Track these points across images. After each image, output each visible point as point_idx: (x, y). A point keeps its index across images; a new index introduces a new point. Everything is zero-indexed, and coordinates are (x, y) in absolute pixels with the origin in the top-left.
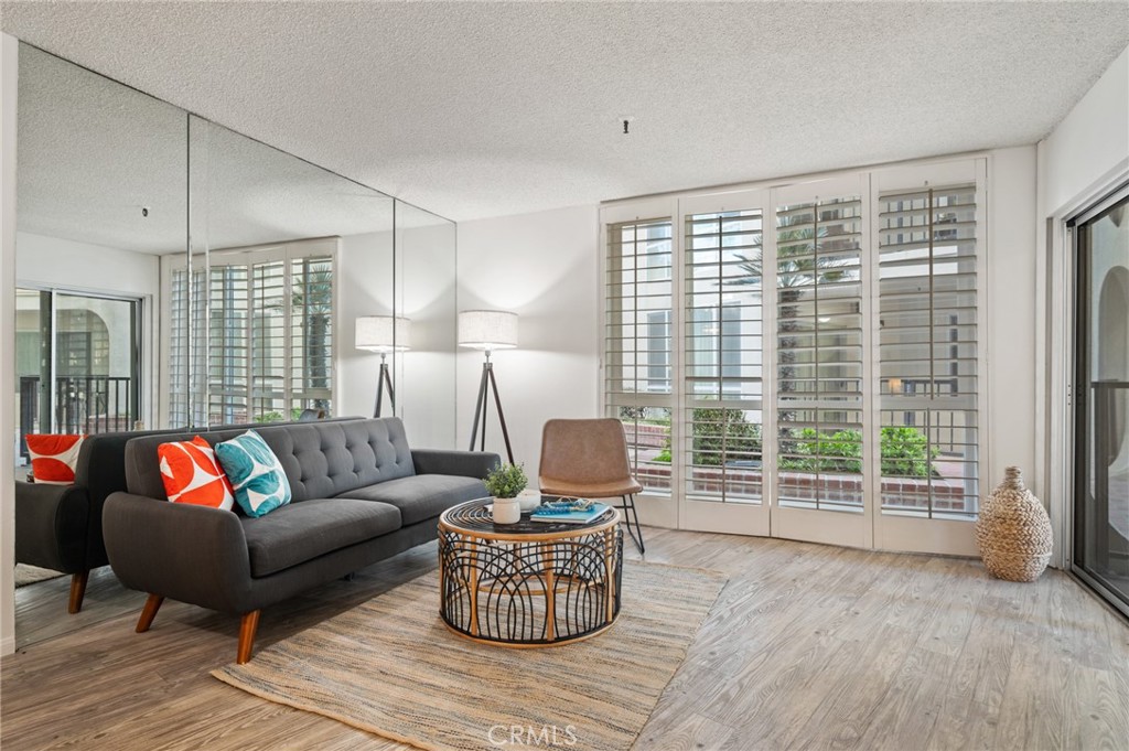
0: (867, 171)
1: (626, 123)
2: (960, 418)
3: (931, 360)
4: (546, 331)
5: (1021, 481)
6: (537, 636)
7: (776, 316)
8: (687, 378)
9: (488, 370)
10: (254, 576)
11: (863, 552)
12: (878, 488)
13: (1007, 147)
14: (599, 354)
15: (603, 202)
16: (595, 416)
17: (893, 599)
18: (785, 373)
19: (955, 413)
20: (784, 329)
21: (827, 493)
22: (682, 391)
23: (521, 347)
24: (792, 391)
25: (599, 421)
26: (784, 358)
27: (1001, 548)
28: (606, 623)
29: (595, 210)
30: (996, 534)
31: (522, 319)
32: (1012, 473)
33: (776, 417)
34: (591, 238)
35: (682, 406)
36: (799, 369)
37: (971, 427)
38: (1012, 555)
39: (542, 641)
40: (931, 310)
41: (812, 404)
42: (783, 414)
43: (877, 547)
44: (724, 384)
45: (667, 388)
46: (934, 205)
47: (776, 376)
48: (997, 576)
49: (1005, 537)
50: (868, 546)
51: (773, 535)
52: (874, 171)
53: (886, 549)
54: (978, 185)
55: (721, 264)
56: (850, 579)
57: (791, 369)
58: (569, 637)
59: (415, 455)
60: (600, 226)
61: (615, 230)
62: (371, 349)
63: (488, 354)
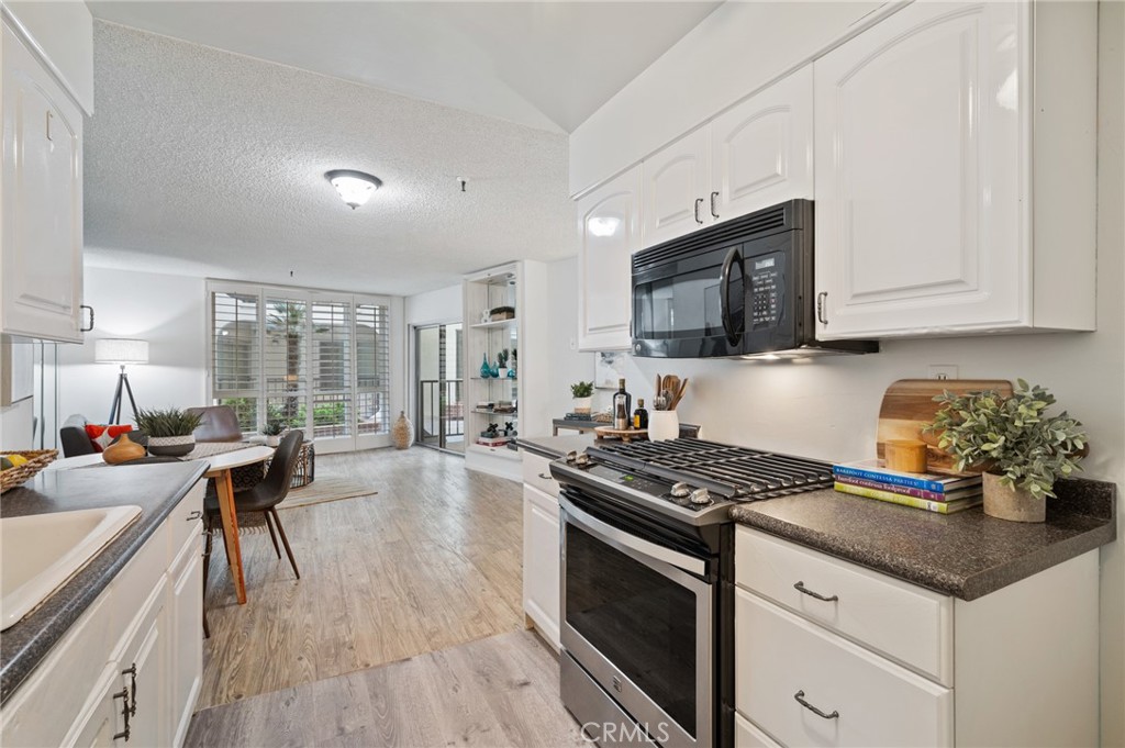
0: (352, 294)
8: (267, 382)
9: (123, 377)
12: (357, 427)
14: (207, 368)
15: (208, 278)
22: (265, 389)
23: (152, 362)
32: (402, 413)
43: (357, 449)
63: (123, 368)
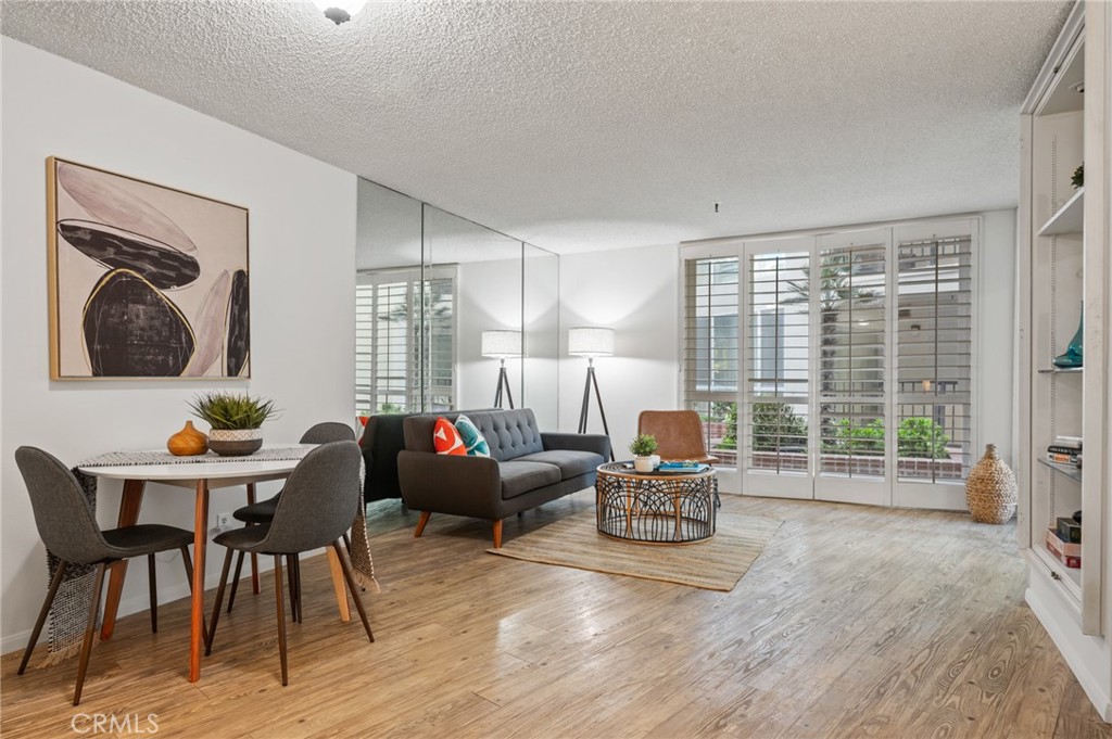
0: (890, 226)
1: (717, 205)
2: (960, 409)
3: (936, 366)
4: (637, 342)
5: (997, 453)
6: (670, 539)
7: (820, 333)
8: (750, 380)
9: (591, 372)
10: (504, 499)
11: (883, 509)
12: (895, 463)
13: (995, 210)
14: (679, 360)
15: (682, 243)
16: (675, 409)
17: (899, 531)
18: (826, 376)
19: (956, 406)
20: (826, 342)
21: (858, 469)
22: (746, 389)
23: (617, 354)
24: (831, 390)
25: (681, 412)
26: (825, 364)
27: (980, 500)
28: (709, 536)
29: (676, 250)
30: (977, 490)
31: (618, 332)
32: (990, 448)
33: (819, 410)
34: (673, 270)
35: (746, 400)
36: (838, 373)
37: (967, 417)
38: (988, 505)
39: (673, 542)
40: (936, 330)
41: (847, 399)
42: (825, 408)
43: (895, 505)
44: (779, 384)
45: (734, 388)
46: (940, 252)
47: (820, 378)
48: (978, 520)
49: (983, 492)
50: (888, 504)
51: (816, 498)
52: (895, 226)
53: (902, 505)
54: (972, 239)
55: (777, 292)
56: (872, 521)
57: (830, 373)
58: (689, 540)
59: (543, 436)
60: (680, 260)
61: (691, 266)
62: (493, 356)
63: (591, 360)
